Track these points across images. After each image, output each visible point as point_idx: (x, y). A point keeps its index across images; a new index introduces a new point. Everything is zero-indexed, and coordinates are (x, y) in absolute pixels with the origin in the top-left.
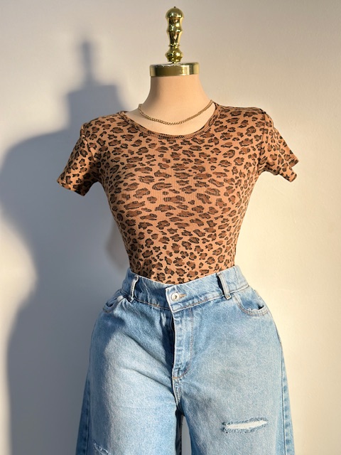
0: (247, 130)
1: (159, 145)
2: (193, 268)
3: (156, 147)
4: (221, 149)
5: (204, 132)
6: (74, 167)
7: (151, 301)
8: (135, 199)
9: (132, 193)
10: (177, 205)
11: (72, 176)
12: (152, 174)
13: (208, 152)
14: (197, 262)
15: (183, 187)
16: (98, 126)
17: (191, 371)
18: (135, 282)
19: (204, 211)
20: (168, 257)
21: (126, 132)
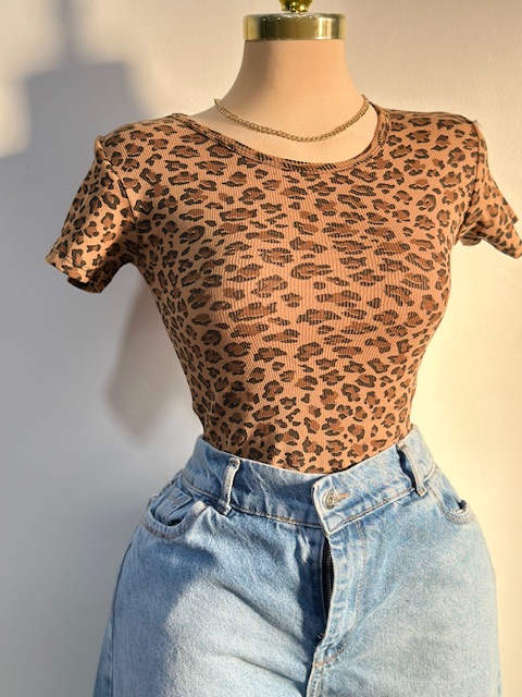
0: (450, 154)
1: (285, 184)
2: (360, 437)
3: (282, 188)
4: (411, 192)
5: (371, 158)
6: (91, 231)
7: (274, 511)
8: (255, 299)
9: (248, 287)
10: (344, 309)
11: (85, 249)
12: (284, 244)
13: (388, 198)
14: (367, 425)
15: (355, 271)
16: (138, 143)
17: (352, 646)
18: (232, 471)
19: (399, 322)
20: (312, 417)
21: (205, 156)
